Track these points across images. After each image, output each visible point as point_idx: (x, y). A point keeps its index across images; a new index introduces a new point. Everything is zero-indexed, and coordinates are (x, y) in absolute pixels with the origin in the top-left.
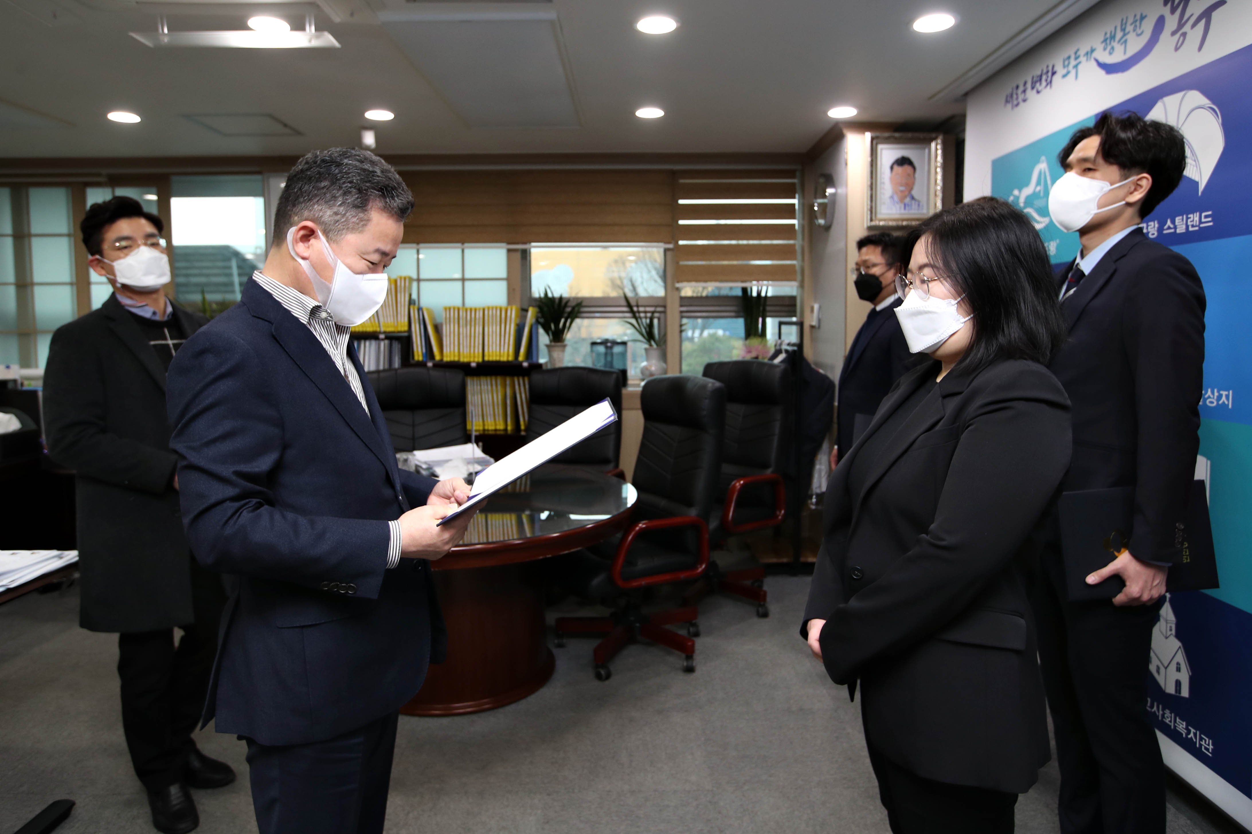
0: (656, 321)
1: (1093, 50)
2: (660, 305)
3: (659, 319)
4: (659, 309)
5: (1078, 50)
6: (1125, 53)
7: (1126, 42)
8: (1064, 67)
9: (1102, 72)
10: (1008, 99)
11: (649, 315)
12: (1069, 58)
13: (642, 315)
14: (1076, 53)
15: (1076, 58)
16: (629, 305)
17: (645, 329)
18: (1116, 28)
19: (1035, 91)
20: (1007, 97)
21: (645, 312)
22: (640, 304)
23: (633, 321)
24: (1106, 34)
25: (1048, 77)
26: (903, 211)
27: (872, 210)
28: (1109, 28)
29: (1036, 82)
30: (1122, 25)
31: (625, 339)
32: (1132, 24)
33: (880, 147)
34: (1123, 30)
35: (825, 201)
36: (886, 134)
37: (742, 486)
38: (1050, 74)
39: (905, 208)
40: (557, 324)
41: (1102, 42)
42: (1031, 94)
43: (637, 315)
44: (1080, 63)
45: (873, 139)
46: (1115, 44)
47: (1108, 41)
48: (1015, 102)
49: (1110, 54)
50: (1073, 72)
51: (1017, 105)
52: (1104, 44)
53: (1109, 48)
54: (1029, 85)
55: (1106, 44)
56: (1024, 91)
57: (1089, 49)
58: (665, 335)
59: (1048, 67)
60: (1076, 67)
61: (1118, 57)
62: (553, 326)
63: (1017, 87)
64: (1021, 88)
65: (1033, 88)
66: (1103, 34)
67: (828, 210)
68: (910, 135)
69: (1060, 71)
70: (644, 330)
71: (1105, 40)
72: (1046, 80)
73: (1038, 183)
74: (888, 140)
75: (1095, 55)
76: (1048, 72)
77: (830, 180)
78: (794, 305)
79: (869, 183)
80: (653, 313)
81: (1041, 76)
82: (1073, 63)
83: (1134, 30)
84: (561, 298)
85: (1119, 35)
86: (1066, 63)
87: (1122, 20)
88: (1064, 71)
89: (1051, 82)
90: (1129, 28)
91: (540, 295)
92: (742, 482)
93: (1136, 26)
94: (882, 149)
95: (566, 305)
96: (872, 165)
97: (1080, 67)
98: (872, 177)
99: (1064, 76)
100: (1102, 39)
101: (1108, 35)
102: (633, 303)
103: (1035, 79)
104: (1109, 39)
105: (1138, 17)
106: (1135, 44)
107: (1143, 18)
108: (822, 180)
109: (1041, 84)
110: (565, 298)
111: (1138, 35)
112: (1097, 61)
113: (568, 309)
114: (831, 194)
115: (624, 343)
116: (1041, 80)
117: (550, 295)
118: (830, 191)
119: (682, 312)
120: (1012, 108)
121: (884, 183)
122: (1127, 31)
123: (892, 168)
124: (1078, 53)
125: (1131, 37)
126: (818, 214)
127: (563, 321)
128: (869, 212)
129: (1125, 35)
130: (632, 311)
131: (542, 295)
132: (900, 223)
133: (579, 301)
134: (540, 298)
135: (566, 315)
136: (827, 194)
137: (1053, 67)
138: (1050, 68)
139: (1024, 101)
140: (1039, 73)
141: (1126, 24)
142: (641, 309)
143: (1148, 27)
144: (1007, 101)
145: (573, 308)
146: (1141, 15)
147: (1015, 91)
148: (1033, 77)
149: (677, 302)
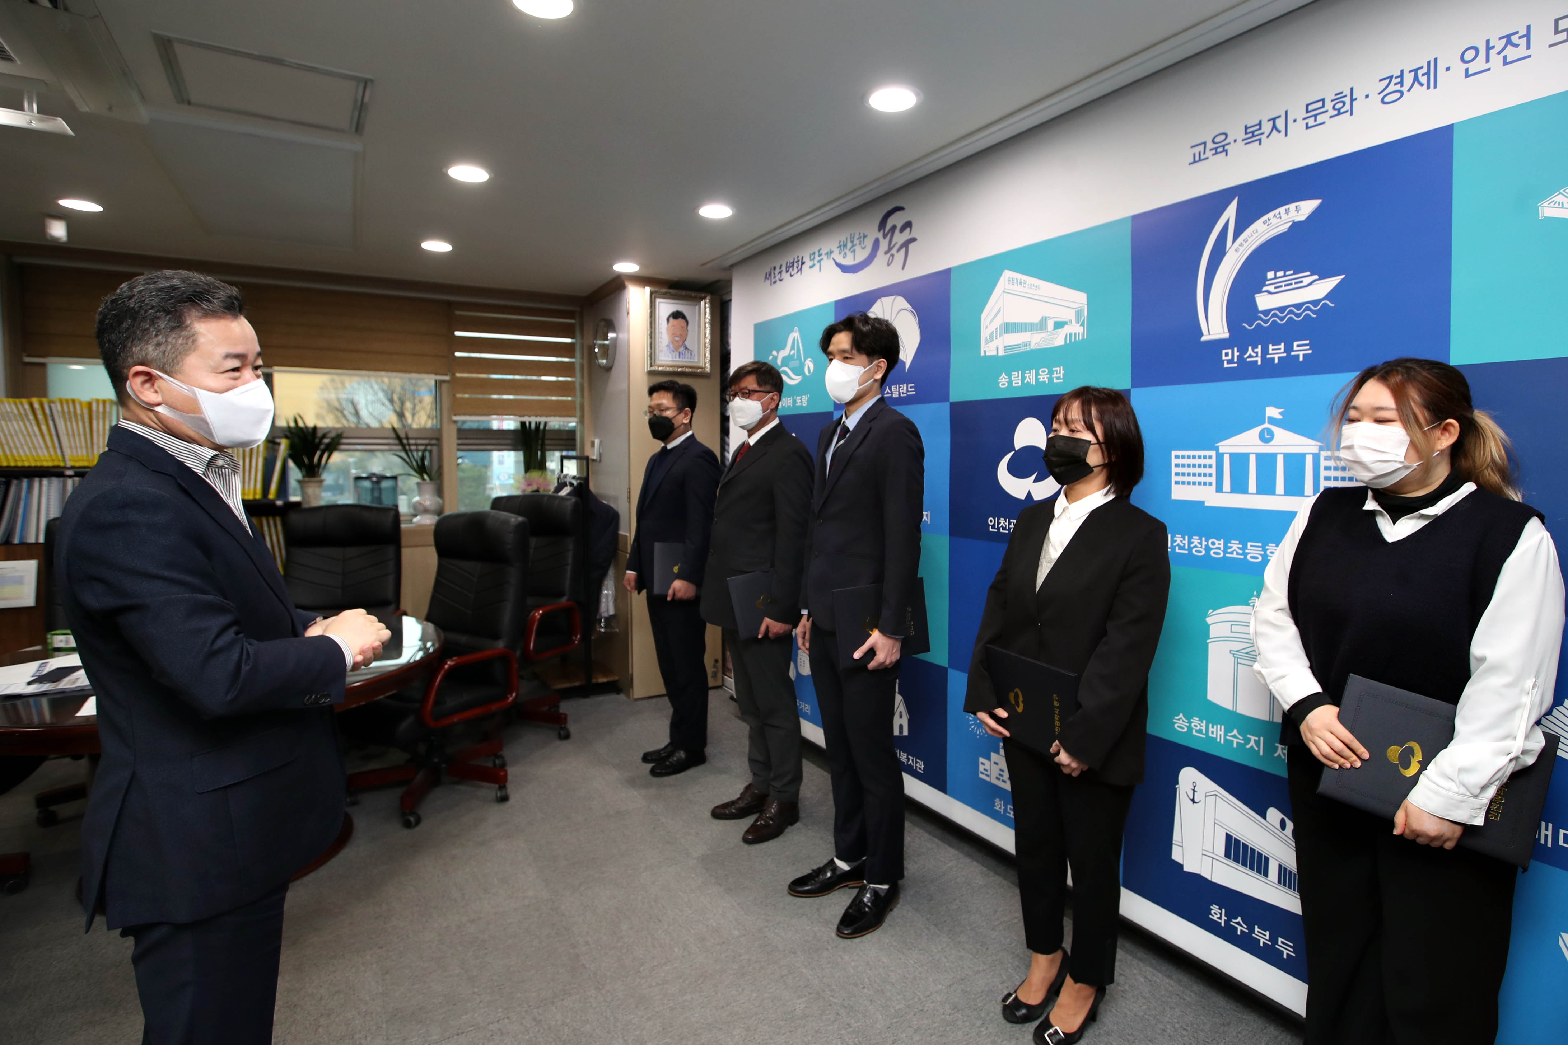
0: (427, 454)
1: (831, 252)
2: (435, 438)
3: (431, 452)
4: (434, 442)
5: (820, 249)
6: (854, 260)
7: (854, 251)
8: (811, 260)
9: (840, 270)
10: (768, 276)
11: (422, 448)
12: (814, 253)
13: (413, 448)
14: (819, 251)
15: (820, 255)
16: (398, 437)
17: (417, 462)
18: (847, 239)
19: (789, 274)
20: (766, 274)
21: (416, 445)
22: (410, 436)
23: (403, 454)
24: (840, 242)
25: (798, 264)
26: (678, 359)
27: (652, 356)
28: (843, 239)
29: (790, 267)
30: (851, 238)
31: (395, 472)
32: (858, 239)
33: (658, 300)
34: (852, 242)
35: (607, 342)
36: (664, 290)
37: (541, 615)
38: (800, 263)
39: (679, 357)
40: (311, 458)
41: (838, 248)
42: (785, 276)
43: (407, 447)
44: (822, 259)
45: (652, 293)
46: (847, 251)
47: (842, 248)
48: (773, 280)
49: (844, 257)
50: (818, 265)
51: (775, 282)
52: (839, 249)
53: (843, 253)
54: (784, 268)
55: (841, 249)
56: (780, 272)
57: (829, 250)
58: (440, 467)
59: (798, 257)
60: (819, 261)
61: (849, 261)
62: (306, 460)
63: (775, 268)
64: (778, 270)
65: (787, 272)
66: (838, 242)
67: (610, 352)
68: (684, 293)
69: (808, 263)
70: (414, 463)
71: (840, 247)
72: (797, 268)
73: (792, 348)
74: (664, 296)
75: (833, 255)
76: (798, 261)
77: (610, 325)
78: (574, 439)
79: (649, 332)
80: (426, 445)
81: (793, 263)
82: (817, 258)
83: (860, 244)
84: (315, 429)
85: (849, 245)
86: (812, 257)
87: (851, 234)
88: (811, 263)
89: (801, 269)
90: (856, 242)
91: (288, 422)
92: (541, 612)
93: (860, 241)
94: (659, 303)
95: (324, 436)
96: (651, 317)
97: (822, 262)
98: (651, 327)
99: (811, 267)
100: (838, 245)
101: (842, 243)
102: (402, 435)
103: (788, 265)
104: (842, 247)
105: (862, 235)
106: (862, 255)
107: (865, 237)
108: (603, 323)
109: (793, 270)
110: (322, 429)
111: (863, 248)
112: (834, 260)
113: (326, 441)
114: (612, 338)
115: (394, 478)
116: (793, 266)
117: (301, 424)
118: (611, 335)
119: (459, 445)
120: (771, 285)
121: (661, 333)
122: (854, 243)
123: (668, 320)
124: (821, 252)
125: (858, 248)
126: (599, 356)
127: (318, 453)
128: (649, 358)
129: (853, 246)
130: (401, 443)
131: (292, 424)
132: (676, 369)
133: (340, 432)
134: (289, 428)
135: (322, 447)
136: (609, 338)
137: (802, 258)
138: (800, 259)
139: (781, 280)
140: (792, 261)
141: (854, 237)
142: (412, 442)
143: (869, 243)
144: (766, 278)
145: (333, 439)
146: (864, 234)
147: (772, 272)
148: (787, 263)
149: (454, 434)
